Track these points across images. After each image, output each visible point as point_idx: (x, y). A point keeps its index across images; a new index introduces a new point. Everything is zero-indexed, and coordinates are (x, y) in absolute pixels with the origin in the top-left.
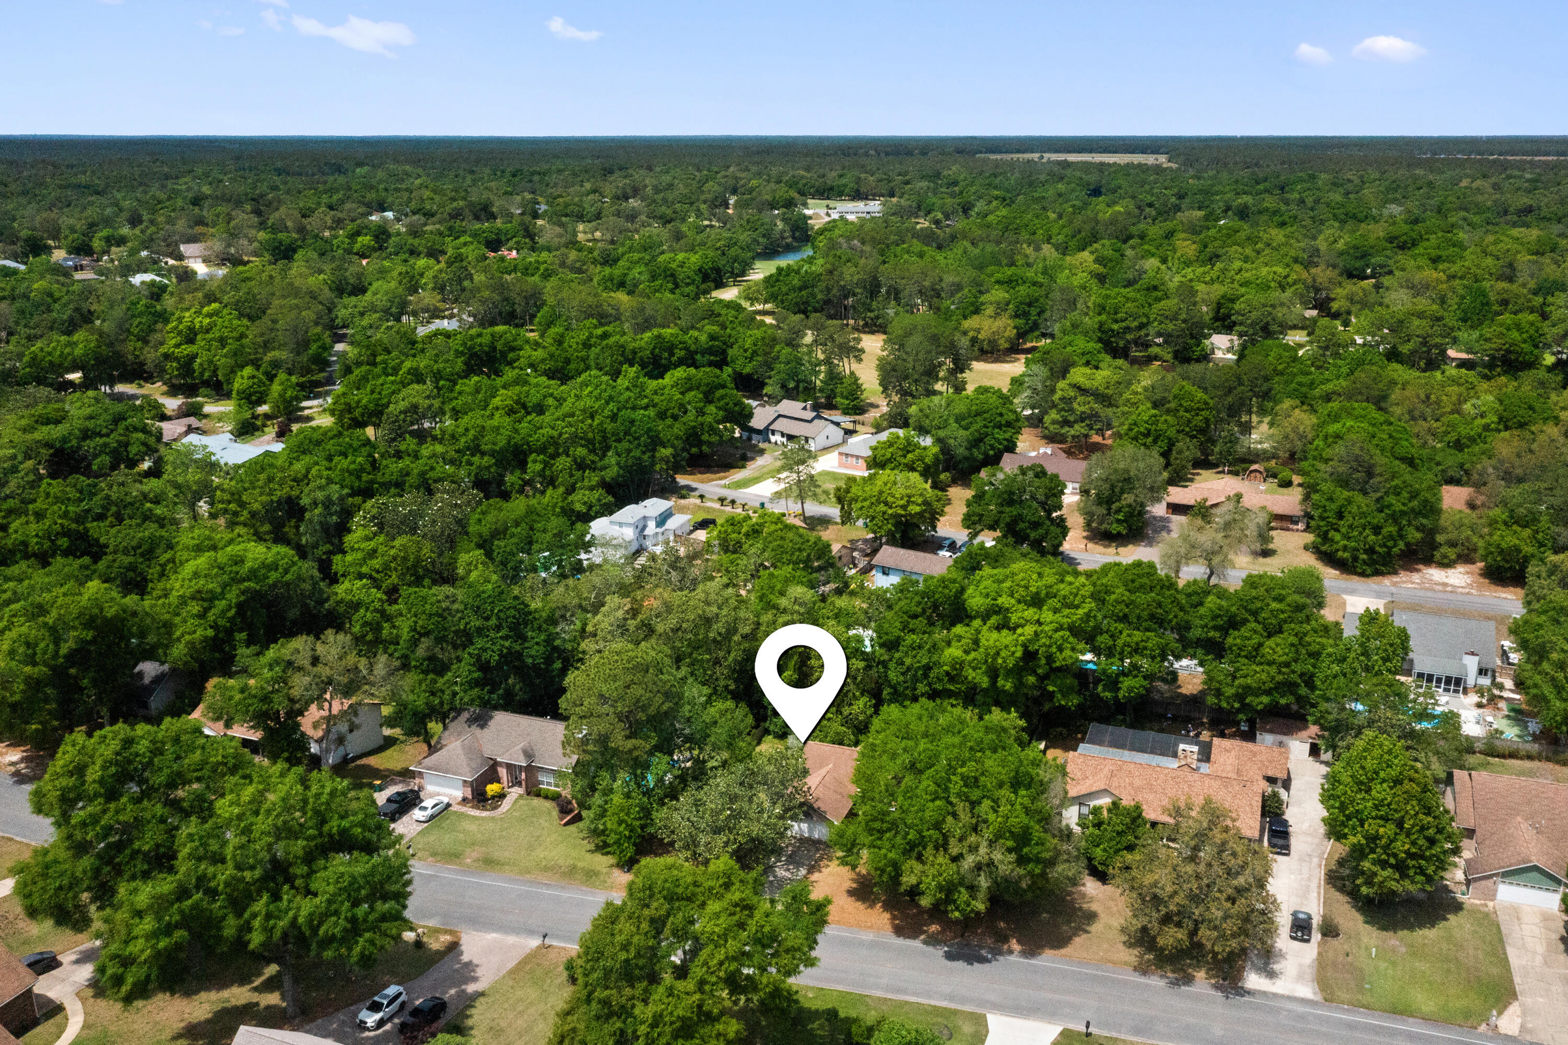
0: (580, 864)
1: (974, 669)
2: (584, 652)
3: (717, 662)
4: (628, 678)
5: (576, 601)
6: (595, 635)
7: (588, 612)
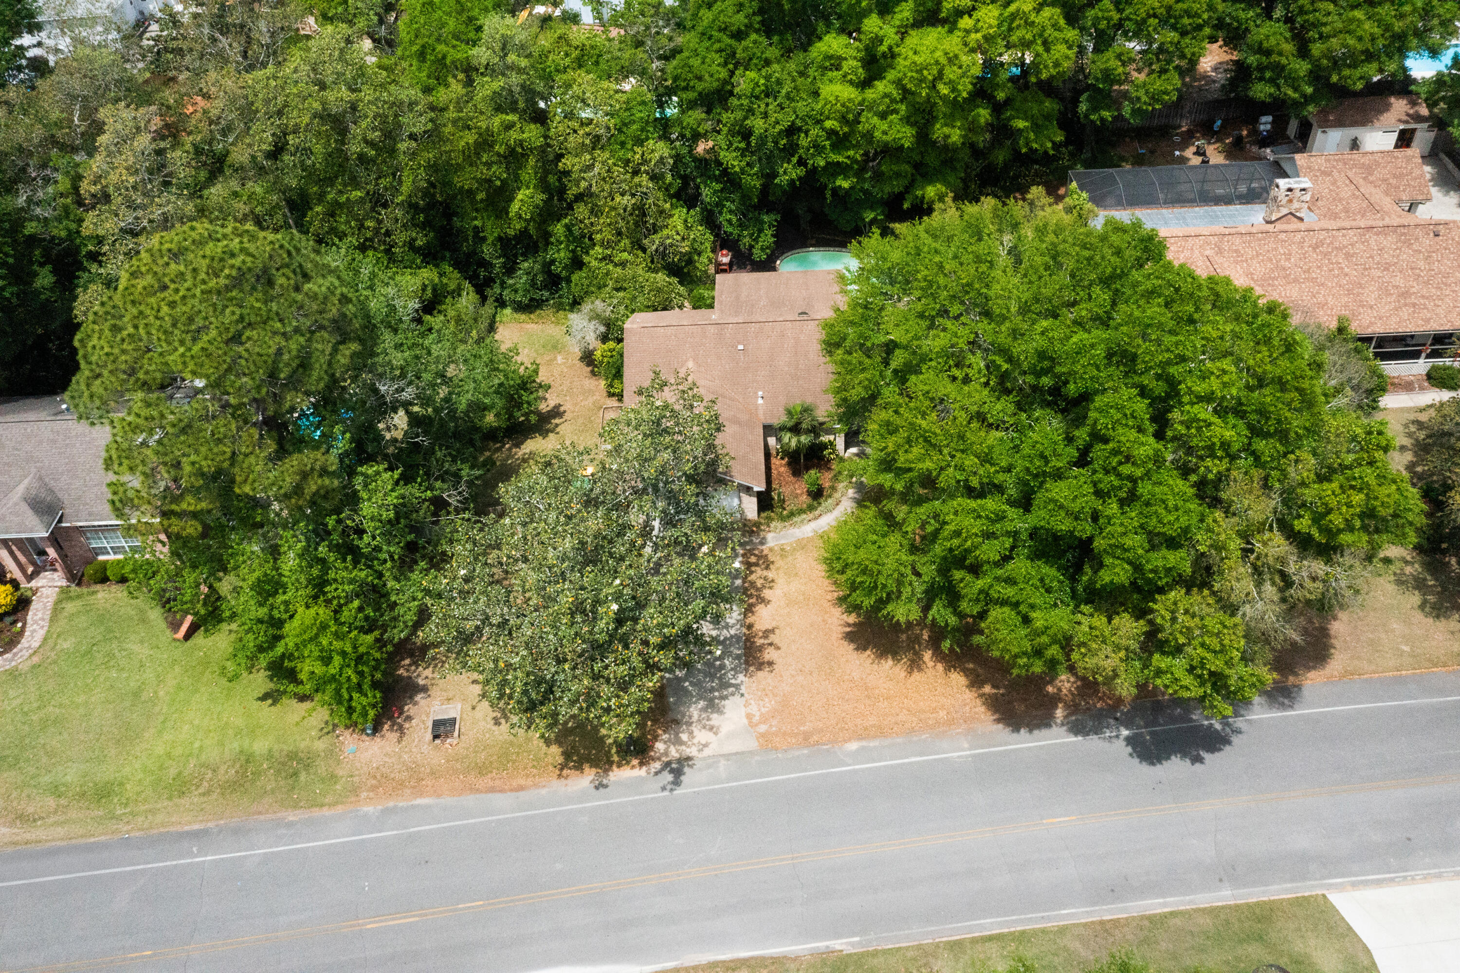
0: (260, 747)
1: (883, 116)
2: (100, 240)
3: (378, 201)
4: (228, 317)
5: (38, 133)
6: (106, 198)
7: (74, 150)
